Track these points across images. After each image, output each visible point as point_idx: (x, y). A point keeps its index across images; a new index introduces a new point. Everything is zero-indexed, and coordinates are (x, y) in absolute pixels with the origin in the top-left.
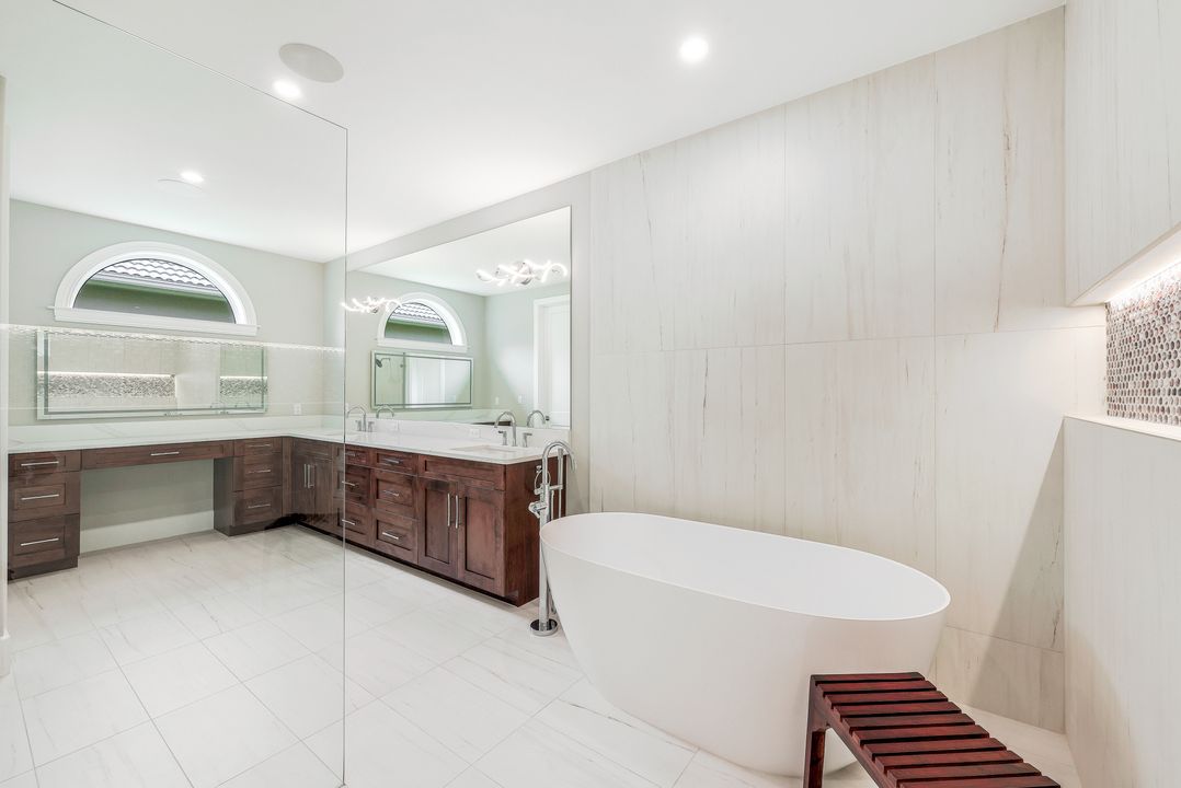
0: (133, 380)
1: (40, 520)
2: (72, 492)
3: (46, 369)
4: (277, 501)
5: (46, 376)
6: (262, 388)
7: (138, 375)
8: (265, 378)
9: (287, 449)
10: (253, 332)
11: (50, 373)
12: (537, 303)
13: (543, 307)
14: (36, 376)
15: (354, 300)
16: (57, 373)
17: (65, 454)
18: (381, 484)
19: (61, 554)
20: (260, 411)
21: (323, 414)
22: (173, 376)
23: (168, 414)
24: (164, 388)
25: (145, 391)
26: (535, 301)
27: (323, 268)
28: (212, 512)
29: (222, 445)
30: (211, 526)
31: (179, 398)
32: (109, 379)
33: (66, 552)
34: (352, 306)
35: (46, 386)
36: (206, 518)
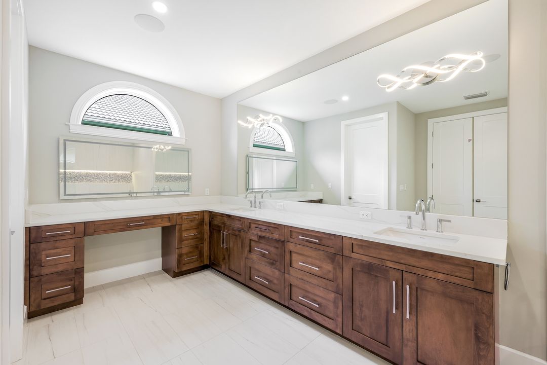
0: (113, 174)
1: (59, 273)
2: (79, 252)
3: (65, 168)
4: (201, 255)
5: (65, 173)
6: (188, 179)
7: (116, 172)
8: (190, 174)
9: (207, 219)
10: (183, 142)
11: (67, 171)
12: (343, 123)
13: (347, 125)
14: (59, 174)
15: (249, 118)
16: (71, 171)
17: (74, 226)
18: (294, 255)
19: (72, 297)
20: (186, 193)
21: (221, 194)
22: (132, 172)
23: (131, 195)
24: (127, 179)
25: (119, 180)
26: (342, 122)
27: (221, 102)
28: (161, 259)
29: (169, 217)
30: (159, 268)
31: (135, 186)
32: (102, 174)
33: (75, 296)
34: (247, 121)
35: (65, 177)
36: (156, 263)
